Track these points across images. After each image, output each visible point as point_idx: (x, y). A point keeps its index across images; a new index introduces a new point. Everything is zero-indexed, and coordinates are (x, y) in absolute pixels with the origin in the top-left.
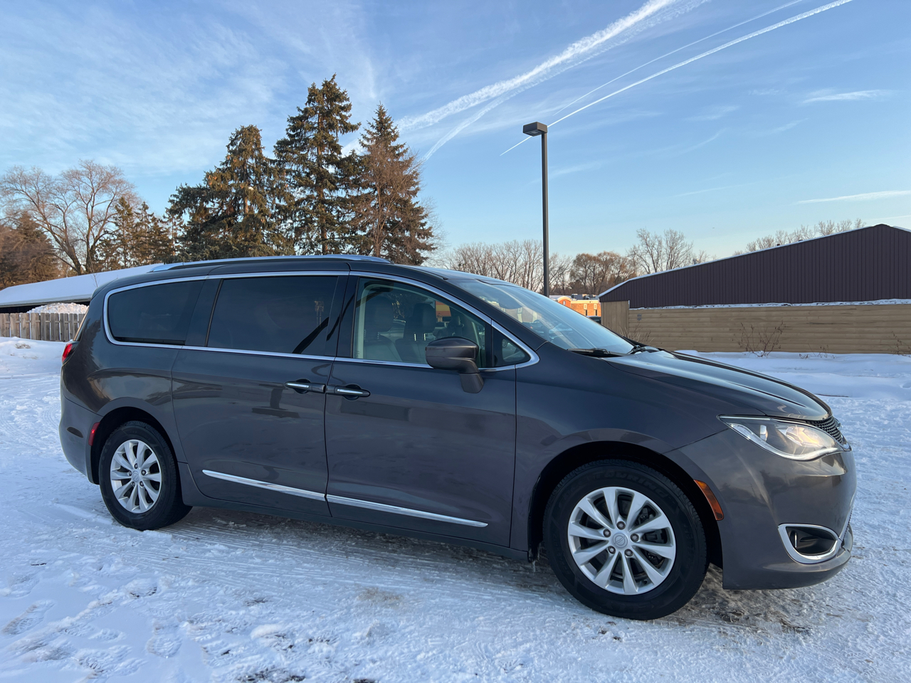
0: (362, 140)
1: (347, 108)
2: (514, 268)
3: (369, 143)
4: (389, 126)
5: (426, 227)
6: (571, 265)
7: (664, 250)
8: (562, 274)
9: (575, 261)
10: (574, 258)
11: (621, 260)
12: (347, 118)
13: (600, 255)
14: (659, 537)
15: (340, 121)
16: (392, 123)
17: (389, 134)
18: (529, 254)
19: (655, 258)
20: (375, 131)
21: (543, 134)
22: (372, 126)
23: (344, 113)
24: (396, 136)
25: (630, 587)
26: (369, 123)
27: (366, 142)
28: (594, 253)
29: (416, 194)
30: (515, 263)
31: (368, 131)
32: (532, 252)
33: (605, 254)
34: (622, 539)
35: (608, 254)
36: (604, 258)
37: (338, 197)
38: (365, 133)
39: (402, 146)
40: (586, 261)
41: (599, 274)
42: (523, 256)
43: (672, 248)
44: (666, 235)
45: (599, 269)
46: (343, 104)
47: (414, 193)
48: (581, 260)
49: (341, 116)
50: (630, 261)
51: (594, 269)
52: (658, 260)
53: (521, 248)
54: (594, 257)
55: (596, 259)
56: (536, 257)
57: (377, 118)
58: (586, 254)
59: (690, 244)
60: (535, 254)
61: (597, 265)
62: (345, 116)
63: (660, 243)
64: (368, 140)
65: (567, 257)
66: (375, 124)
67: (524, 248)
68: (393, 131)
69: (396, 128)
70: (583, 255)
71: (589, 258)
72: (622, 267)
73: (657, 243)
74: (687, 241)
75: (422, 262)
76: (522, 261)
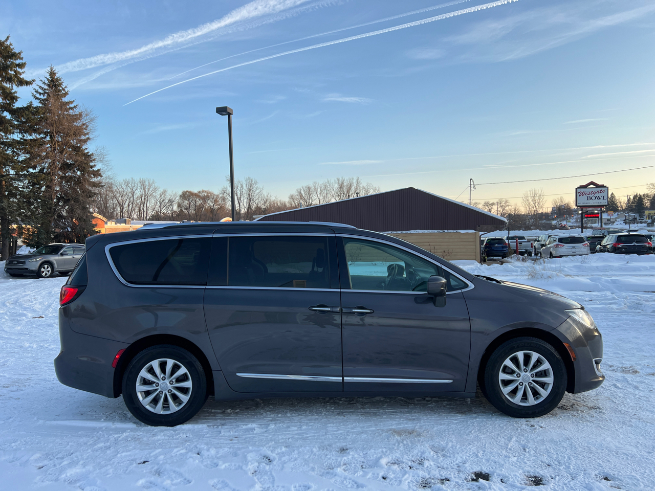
0: (35, 93)
1: (21, 66)
2: (132, 199)
3: (42, 97)
4: (60, 85)
5: (95, 169)
6: (177, 198)
7: (244, 191)
8: (171, 205)
9: (181, 196)
10: (180, 193)
11: (215, 197)
12: (20, 74)
13: (199, 192)
14: (543, 373)
15: (14, 75)
16: (62, 82)
17: (60, 91)
18: (144, 189)
19: (239, 196)
20: (46, 87)
21: (229, 115)
22: (44, 83)
23: (19, 70)
24: (66, 94)
25: (532, 401)
26: (42, 81)
27: (38, 95)
28: (195, 191)
29: (86, 142)
30: (133, 195)
31: (40, 87)
32: (147, 187)
33: (203, 191)
34: (526, 377)
35: (206, 192)
36: (202, 195)
37: (14, 140)
38: (37, 88)
39: (71, 102)
40: (189, 196)
41: (199, 206)
42: (139, 190)
43: (250, 190)
44: (246, 181)
45: (199, 202)
46: (18, 62)
47: (85, 141)
48: (186, 195)
49: (15, 71)
50: (221, 197)
51: (195, 202)
52: (241, 197)
53: (138, 184)
54: (196, 194)
55: (197, 195)
56: (150, 191)
57: (49, 77)
58: (189, 191)
59: (262, 187)
60: (149, 189)
61: (198, 200)
62: (19, 72)
63: (242, 186)
64: (40, 94)
65: (174, 193)
66: (47, 82)
67: (139, 184)
68: (64, 90)
69: (66, 87)
70: (187, 191)
71: (192, 194)
72: (216, 201)
73: (240, 186)
74: (259, 185)
75: (93, 196)
76: (138, 194)
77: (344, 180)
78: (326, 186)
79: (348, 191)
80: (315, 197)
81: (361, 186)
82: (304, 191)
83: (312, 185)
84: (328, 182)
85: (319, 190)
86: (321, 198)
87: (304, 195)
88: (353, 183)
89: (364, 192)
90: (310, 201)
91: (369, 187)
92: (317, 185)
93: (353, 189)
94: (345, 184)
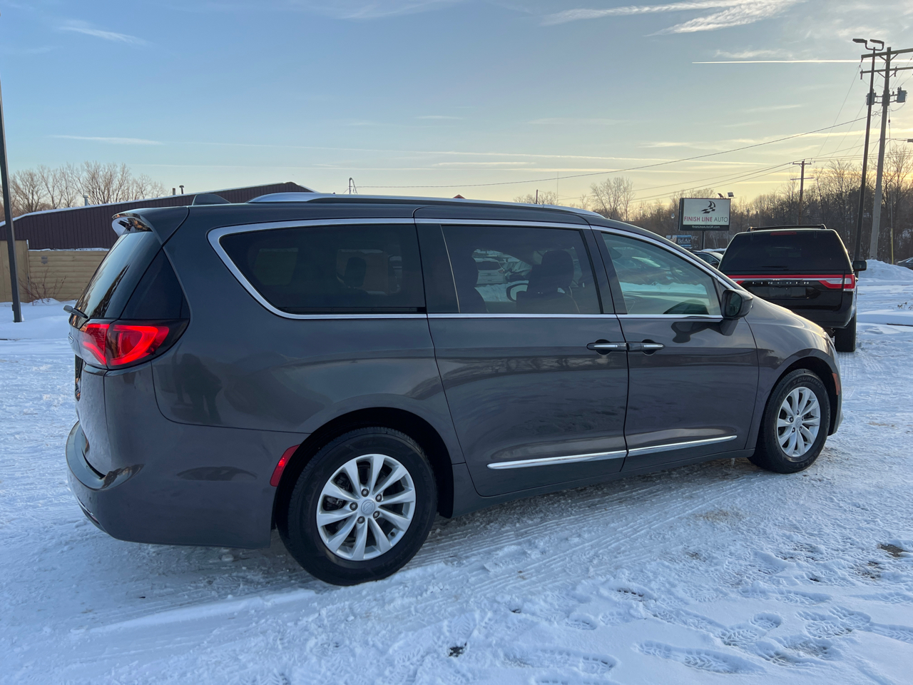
77: (99, 167)
78: (63, 174)
79: (107, 185)
80: (43, 191)
81: (131, 178)
82: (22, 180)
83: (36, 171)
84: (69, 167)
85: (51, 180)
86: (57, 193)
87: (21, 187)
88: (115, 173)
89: (135, 188)
90: (35, 197)
91: (144, 181)
92: (46, 171)
93: (115, 184)
94: (101, 173)
